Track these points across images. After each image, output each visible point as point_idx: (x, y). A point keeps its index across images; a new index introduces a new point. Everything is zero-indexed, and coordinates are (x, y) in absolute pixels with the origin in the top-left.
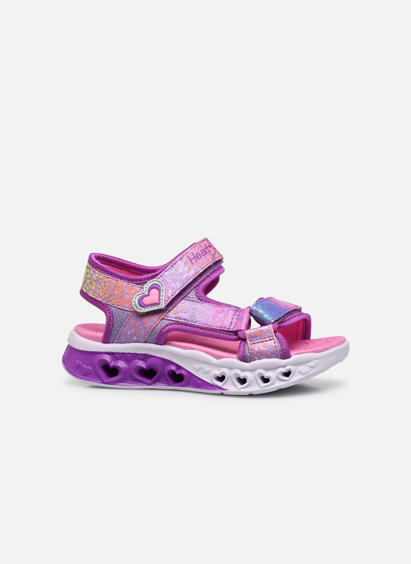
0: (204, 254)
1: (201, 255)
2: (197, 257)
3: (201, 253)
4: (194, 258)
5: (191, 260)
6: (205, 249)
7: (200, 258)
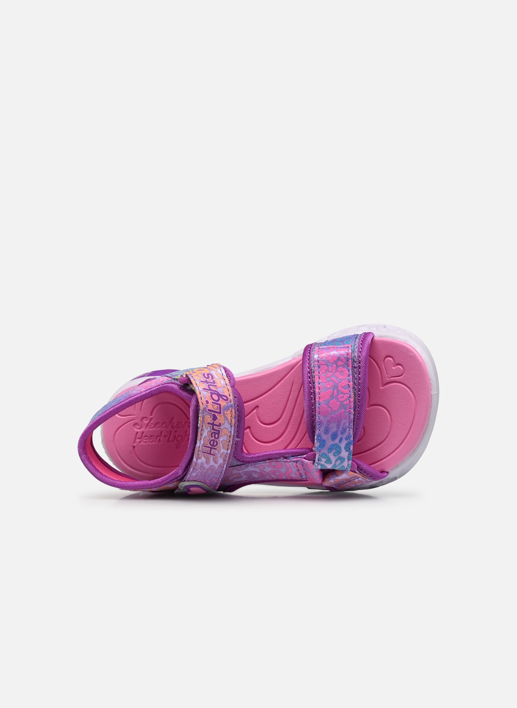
0: (217, 436)
1: (216, 440)
2: (213, 445)
3: (213, 438)
4: (211, 448)
5: (210, 453)
6: (213, 429)
7: (217, 445)
